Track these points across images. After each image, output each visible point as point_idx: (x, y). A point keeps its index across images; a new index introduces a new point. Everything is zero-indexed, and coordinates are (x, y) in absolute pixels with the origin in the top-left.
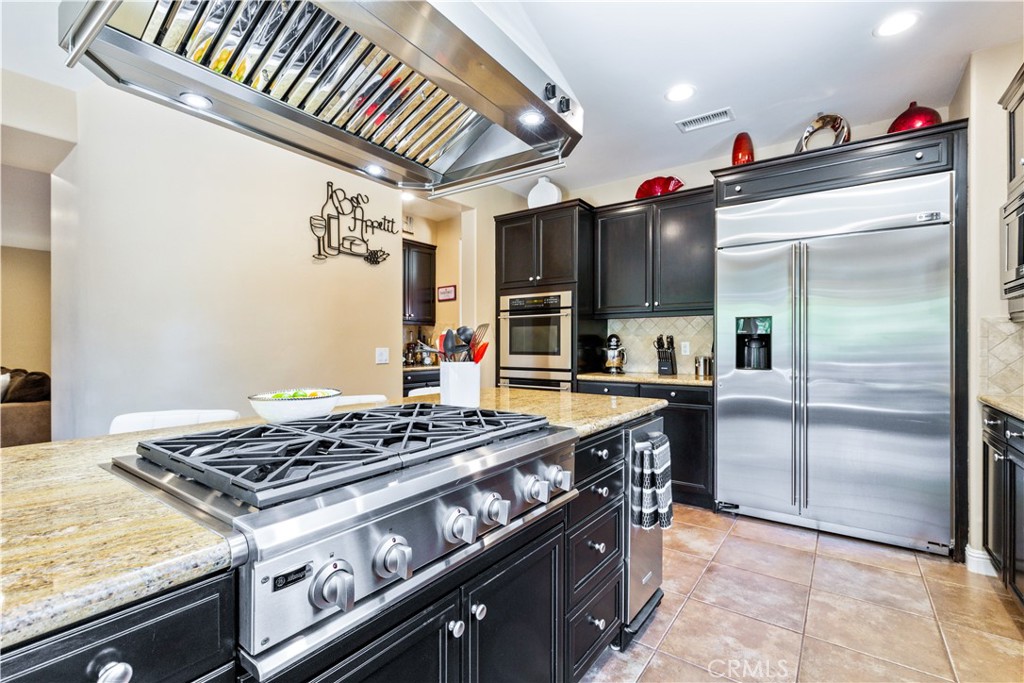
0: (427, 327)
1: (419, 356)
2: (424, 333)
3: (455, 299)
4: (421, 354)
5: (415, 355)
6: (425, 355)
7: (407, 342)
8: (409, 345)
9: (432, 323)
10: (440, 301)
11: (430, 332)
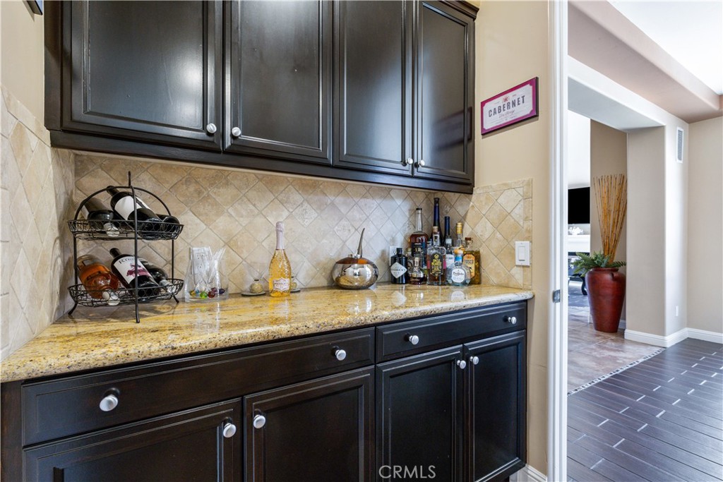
0: (453, 197)
1: (436, 263)
2: (446, 211)
3: (534, 116)
4: (442, 258)
5: (426, 260)
6: (450, 261)
7: (412, 232)
8: (414, 236)
9: (465, 186)
10: (486, 133)
11: (461, 210)
